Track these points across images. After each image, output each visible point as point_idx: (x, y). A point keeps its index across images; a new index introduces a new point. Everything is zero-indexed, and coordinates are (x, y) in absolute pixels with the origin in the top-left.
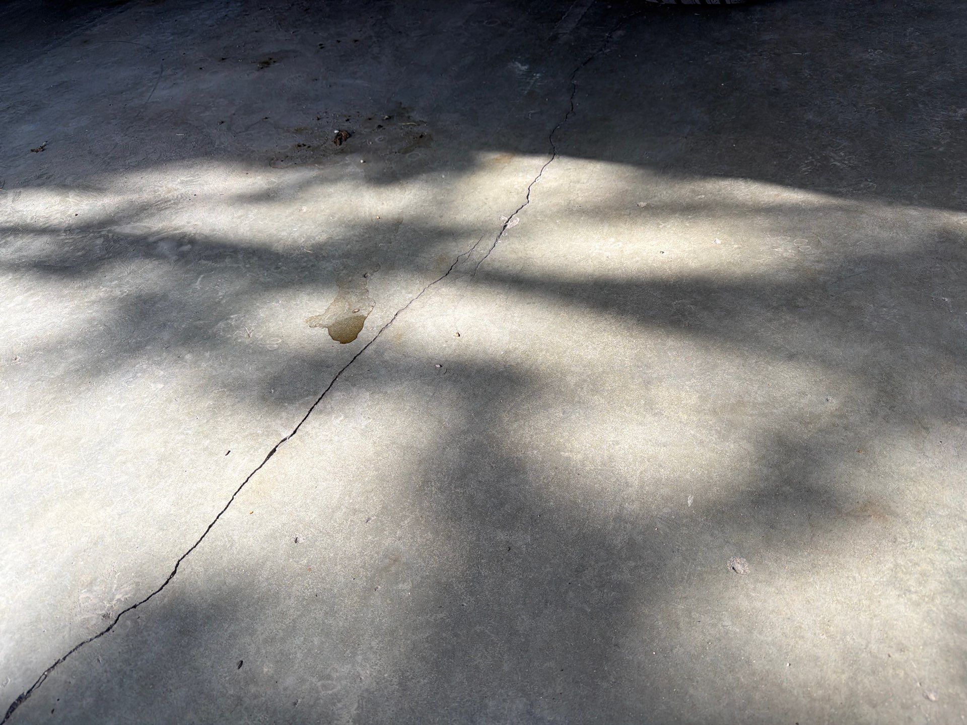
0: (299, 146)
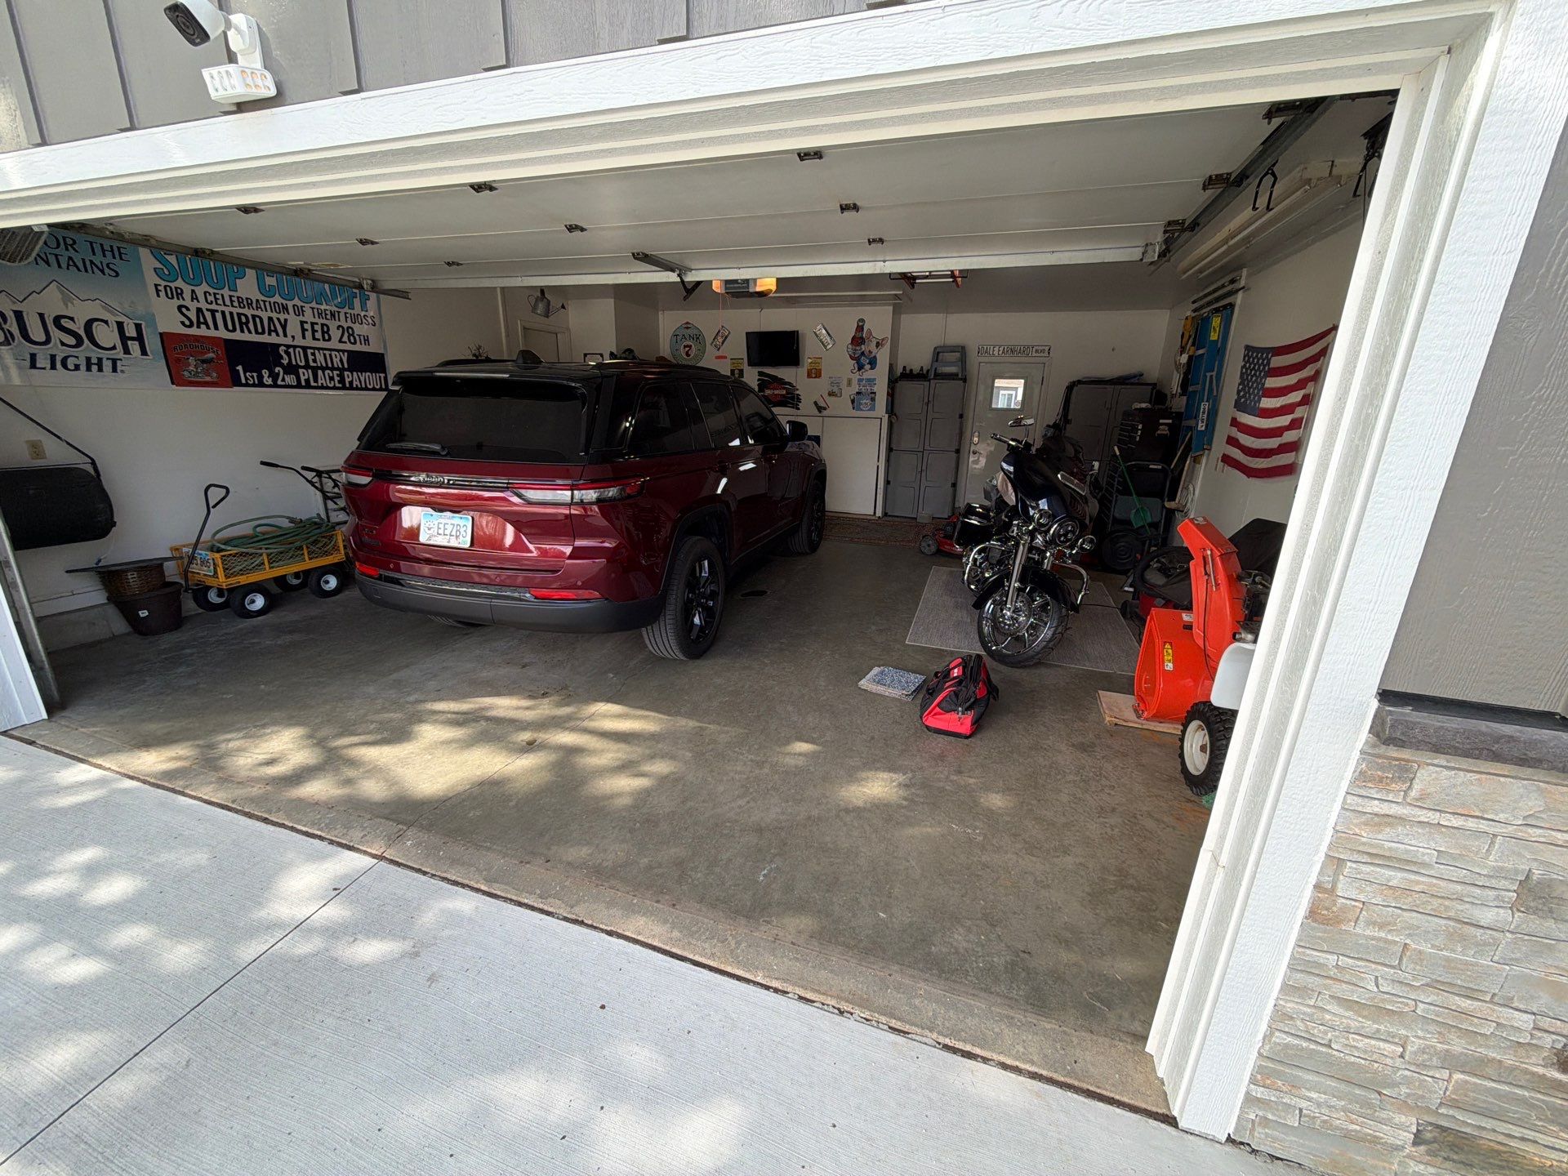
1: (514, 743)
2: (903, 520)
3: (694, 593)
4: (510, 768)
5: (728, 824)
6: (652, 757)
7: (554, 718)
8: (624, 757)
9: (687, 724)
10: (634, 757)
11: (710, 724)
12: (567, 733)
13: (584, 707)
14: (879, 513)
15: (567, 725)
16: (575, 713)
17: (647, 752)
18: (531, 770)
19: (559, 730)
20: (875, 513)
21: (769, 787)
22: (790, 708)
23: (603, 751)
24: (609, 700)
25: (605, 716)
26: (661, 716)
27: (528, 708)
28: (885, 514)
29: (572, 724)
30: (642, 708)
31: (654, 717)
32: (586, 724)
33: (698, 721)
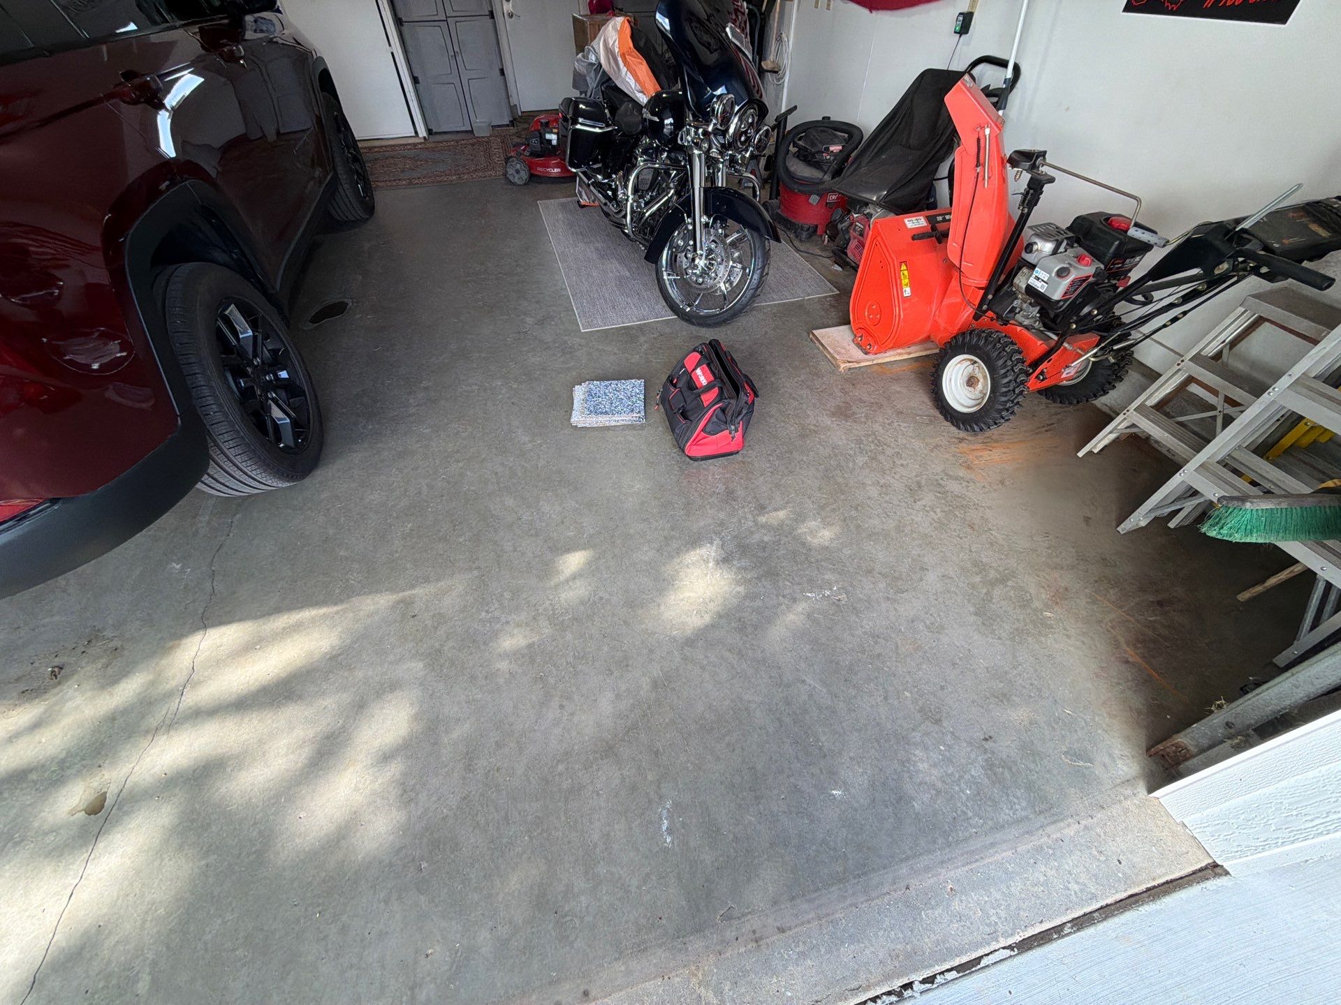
0: (23, 692)
1: (55, 830)
2: (459, 137)
3: (244, 375)
4: (83, 895)
5: (561, 767)
6: (360, 707)
7: (112, 718)
8: (311, 733)
9: (377, 604)
10: (325, 723)
11: (413, 587)
12: (162, 740)
13: (164, 662)
14: (422, 133)
15: (153, 721)
16: (152, 683)
17: (346, 697)
18: (138, 872)
19: (144, 743)
20: (416, 132)
21: (571, 659)
22: (510, 502)
23: (261, 742)
24: (205, 622)
25: (219, 662)
26: (323, 611)
27: (36, 726)
28: (430, 132)
29: (160, 714)
30: (278, 610)
31: (313, 620)
32: (191, 699)
33: (392, 590)
